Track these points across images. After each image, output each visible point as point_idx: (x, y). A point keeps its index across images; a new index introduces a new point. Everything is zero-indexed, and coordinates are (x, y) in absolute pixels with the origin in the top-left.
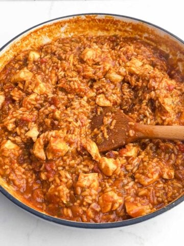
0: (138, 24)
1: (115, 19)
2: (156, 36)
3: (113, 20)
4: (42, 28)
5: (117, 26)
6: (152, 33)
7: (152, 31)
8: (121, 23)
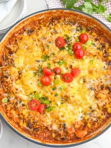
0: (90, 19)
1: (75, 13)
2: (101, 28)
3: (74, 14)
4: (27, 20)
5: (77, 17)
6: (99, 26)
7: (99, 24)
8: (80, 16)
